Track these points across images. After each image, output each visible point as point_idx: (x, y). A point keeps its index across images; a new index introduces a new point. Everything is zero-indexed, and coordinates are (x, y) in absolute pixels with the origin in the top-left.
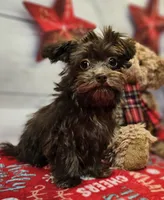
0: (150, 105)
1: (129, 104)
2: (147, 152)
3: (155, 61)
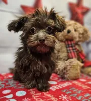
1: (70, 50)
2: (79, 71)
3: (82, 29)
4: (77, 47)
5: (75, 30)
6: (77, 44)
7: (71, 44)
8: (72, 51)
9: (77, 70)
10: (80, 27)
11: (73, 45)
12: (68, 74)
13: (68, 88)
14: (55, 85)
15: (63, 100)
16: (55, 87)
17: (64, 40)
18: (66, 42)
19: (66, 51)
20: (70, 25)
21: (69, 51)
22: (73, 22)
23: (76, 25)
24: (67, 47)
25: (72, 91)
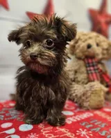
1: (90, 70)
2: (102, 98)
4: (100, 66)
5: (98, 45)
7: (92, 63)
8: (93, 72)
9: (100, 96)
10: (104, 41)
12: (89, 101)
13: (88, 120)
14: (71, 116)
15: (82, 135)
16: (71, 119)
17: (83, 58)
19: (85, 72)
20: (90, 38)
22: (94, 34)
23: (98, 39)
24: (86, 67)
25: (93, 124)
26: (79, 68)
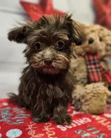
0: (106, 69)
1: (91, 69)
4: (102, 64)
6: (102, 59)
7: (94, 60)
8: (94, 70)
11: (96, 61)
17: (83, 54)
18: (86, 57)
19: (85, 70)
20: (93, 31)
21: (90, 71)
22: (98, 27)
24: (87, 65)
26: (78, 66)
